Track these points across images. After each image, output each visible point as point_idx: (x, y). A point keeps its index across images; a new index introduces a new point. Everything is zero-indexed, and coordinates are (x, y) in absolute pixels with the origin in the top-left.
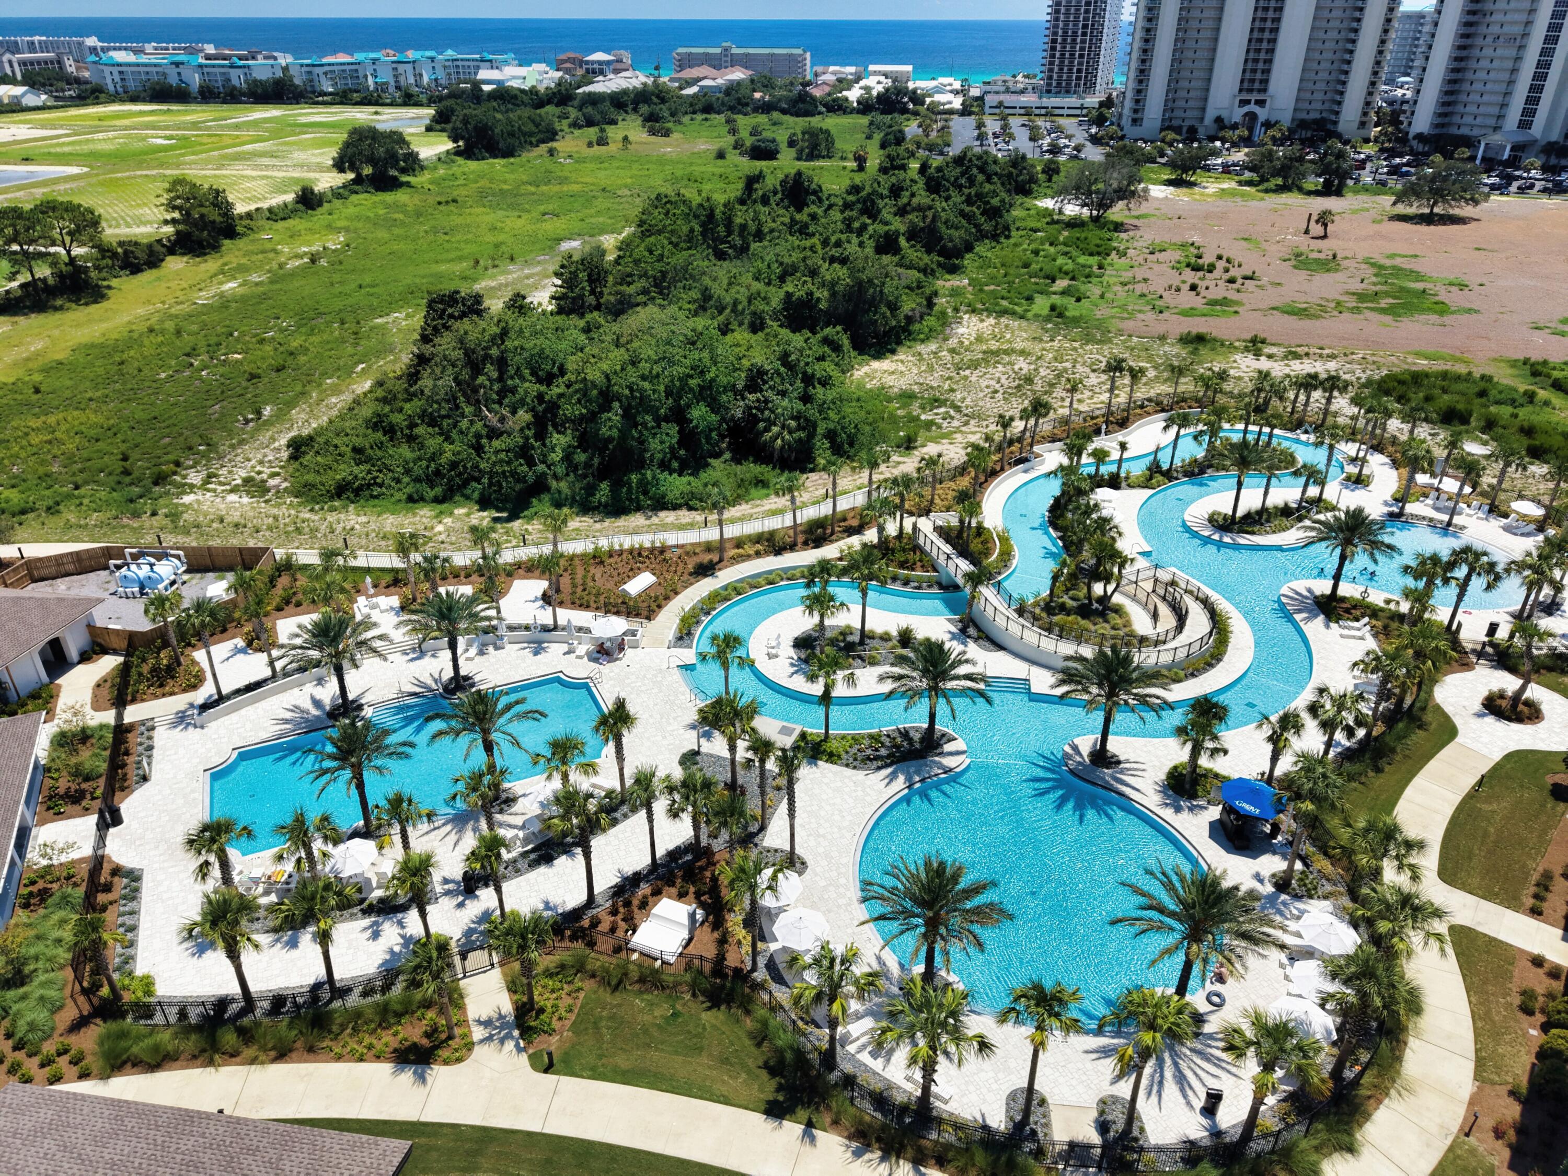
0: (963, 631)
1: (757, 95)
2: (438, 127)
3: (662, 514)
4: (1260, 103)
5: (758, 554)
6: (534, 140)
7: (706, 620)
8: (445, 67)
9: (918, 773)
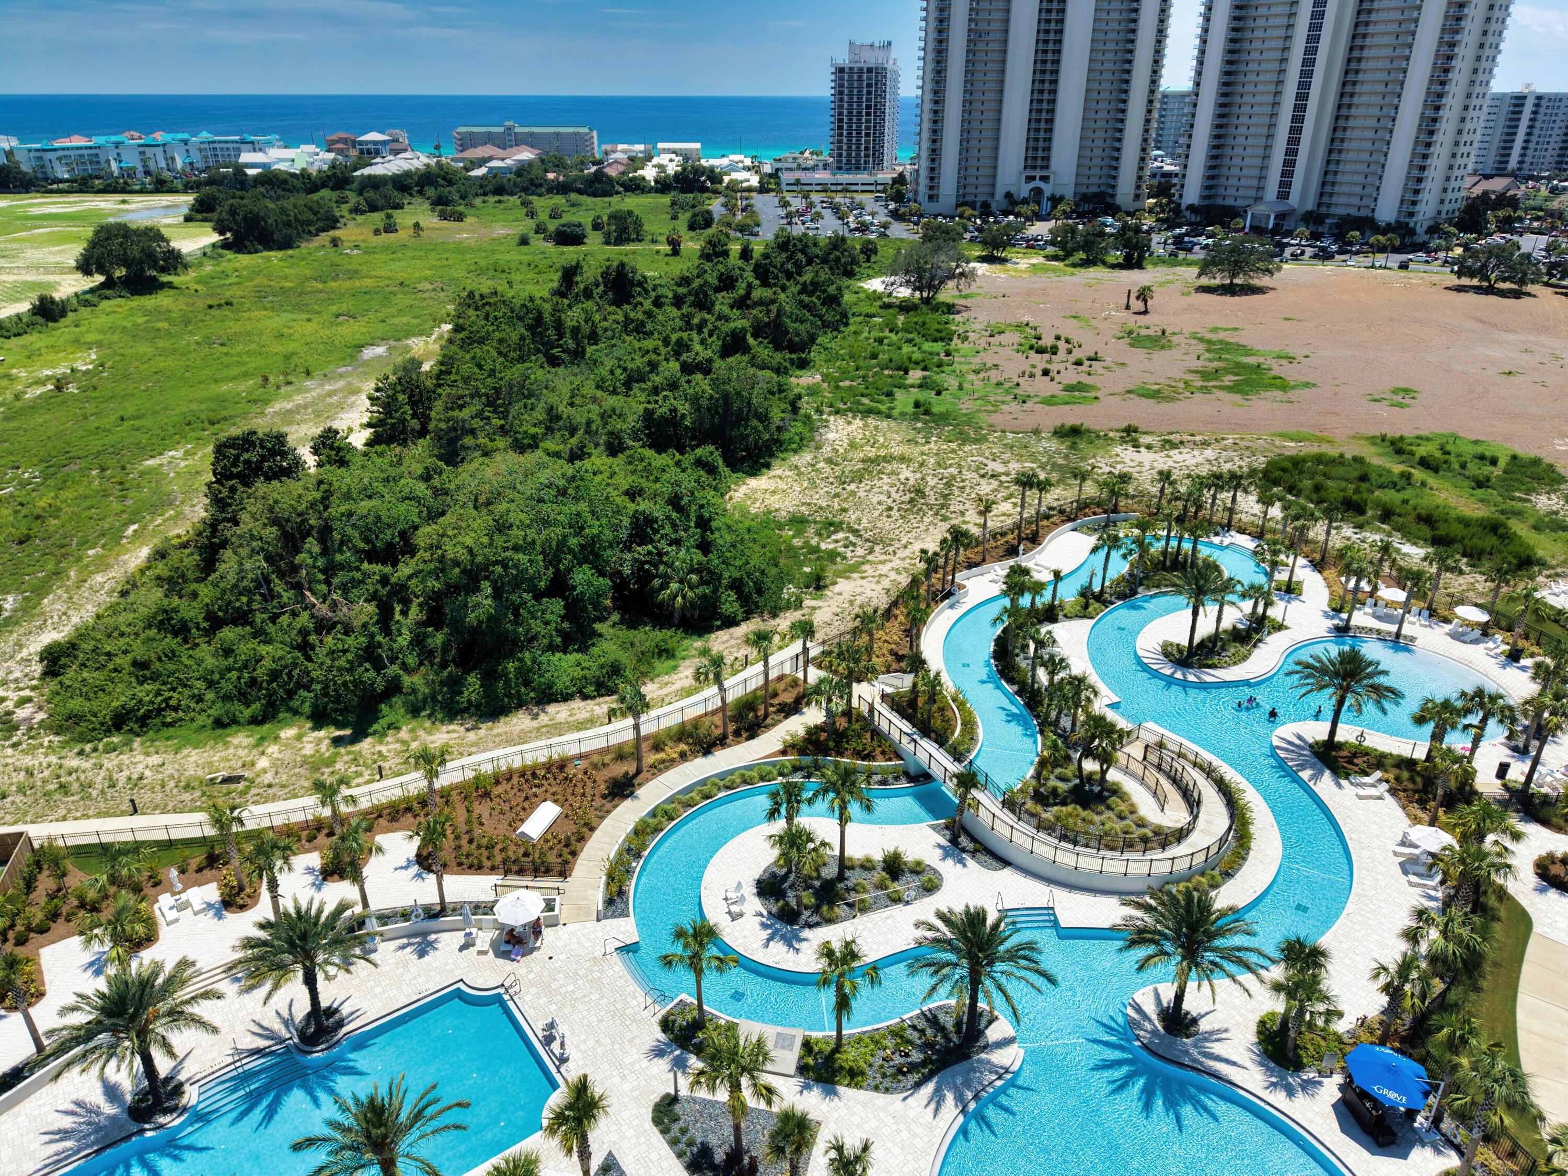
0: (954, 841)
1: (551, 176)
2: (199, 216)
3: (552, 709)
4: (1045, 179)
5: (683, 756)
6: (313, 229)
7: (637, 865)
8: (200, 150)
9: (967, 1084)
